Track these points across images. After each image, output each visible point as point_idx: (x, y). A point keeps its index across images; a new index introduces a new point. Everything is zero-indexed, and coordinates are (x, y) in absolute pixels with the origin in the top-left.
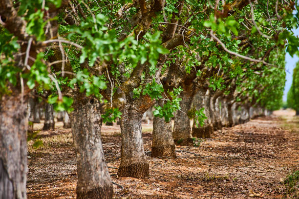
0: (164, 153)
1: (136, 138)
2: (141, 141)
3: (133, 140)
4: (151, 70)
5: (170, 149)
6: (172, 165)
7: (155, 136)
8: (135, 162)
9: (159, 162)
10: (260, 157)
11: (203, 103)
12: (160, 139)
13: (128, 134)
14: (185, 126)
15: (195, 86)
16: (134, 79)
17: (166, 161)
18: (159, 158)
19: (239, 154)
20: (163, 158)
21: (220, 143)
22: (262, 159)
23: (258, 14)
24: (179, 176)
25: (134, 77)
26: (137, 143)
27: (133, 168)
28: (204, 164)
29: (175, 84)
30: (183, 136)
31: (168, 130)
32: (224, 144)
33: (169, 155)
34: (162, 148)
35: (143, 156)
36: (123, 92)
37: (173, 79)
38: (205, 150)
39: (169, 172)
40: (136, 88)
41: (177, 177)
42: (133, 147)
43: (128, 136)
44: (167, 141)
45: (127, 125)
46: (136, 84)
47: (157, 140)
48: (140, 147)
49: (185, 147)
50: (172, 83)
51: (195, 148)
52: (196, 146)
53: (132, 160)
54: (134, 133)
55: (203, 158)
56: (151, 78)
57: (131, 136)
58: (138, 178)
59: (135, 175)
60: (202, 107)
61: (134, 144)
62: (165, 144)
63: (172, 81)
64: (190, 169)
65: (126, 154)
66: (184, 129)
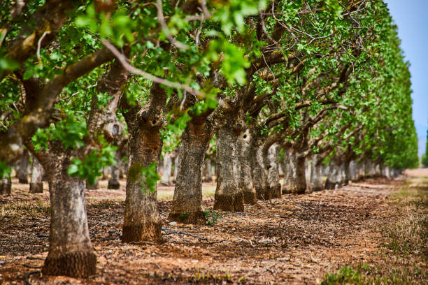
0: (143, 236)
1: (74, 211)
2: (84, 216)
3: (69, 214)
4: (99, 100)
5: (152, 228)
6: (152, 256)
7: (129, 207)
8: (72, 251)
9: (131, 251)
10: (306, 243)
11: (233, 154)
12: (137, 213)
13: (62, 203)
14: (192, 192)
15: (210, 126)
16: (39, 113)
17: (144, 249)
18: (134, 244)
19: (274, 239)
20: (141, 244)
21: (257, 221)
22: (310, 246)
23: (292, 11)
24: (152, 274)
25: (40, 110)
26: (76, 220)
27: (68, 261)
28: (207, 255)
29: (162, 123)
30: (188, 209)
31: (150, 198)
32: (262, 221)
33: (151, 239)
34: (140, 227)
35: (86, 241)
36: (18, 135)
37: (159, 114)
38: (224, 232)
39: (139, 268)
40: (41, 127)
41: (147, 276)
42: (69, 225)
43: (62, 207)
44: (148, 216)
45: (61, 189)
46: (43, 121)
47: (133, 214)
48: (81, 227)
49: (191, 225)
50: (158, 122)
51: (207, 228)
52: (210, 225)
53: (68, 247)
54: (72, 203)
55: (211, 244)
56: (100, 112)
57: (67, 208)
58: (76, 277)
59: (71, 273)
60: (230, 161)
61: (72, 221)
62: (144, 221)
63: (158, 119)
64: (180, 262)
65: (57, 238)
66: (191, 196)
